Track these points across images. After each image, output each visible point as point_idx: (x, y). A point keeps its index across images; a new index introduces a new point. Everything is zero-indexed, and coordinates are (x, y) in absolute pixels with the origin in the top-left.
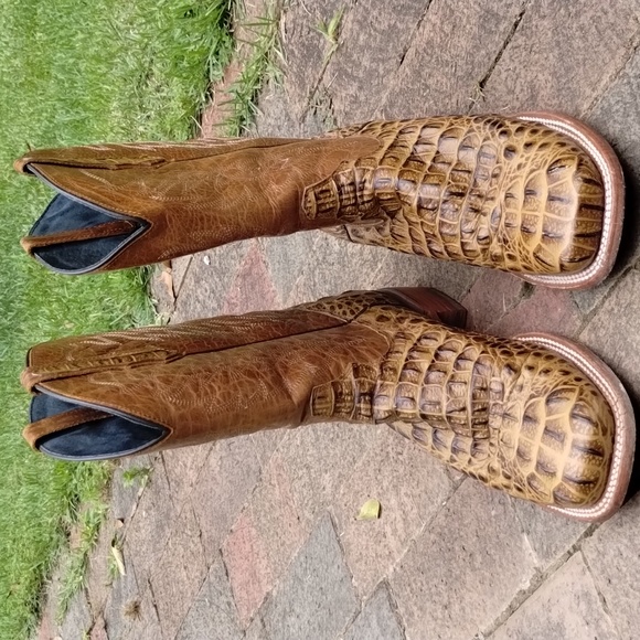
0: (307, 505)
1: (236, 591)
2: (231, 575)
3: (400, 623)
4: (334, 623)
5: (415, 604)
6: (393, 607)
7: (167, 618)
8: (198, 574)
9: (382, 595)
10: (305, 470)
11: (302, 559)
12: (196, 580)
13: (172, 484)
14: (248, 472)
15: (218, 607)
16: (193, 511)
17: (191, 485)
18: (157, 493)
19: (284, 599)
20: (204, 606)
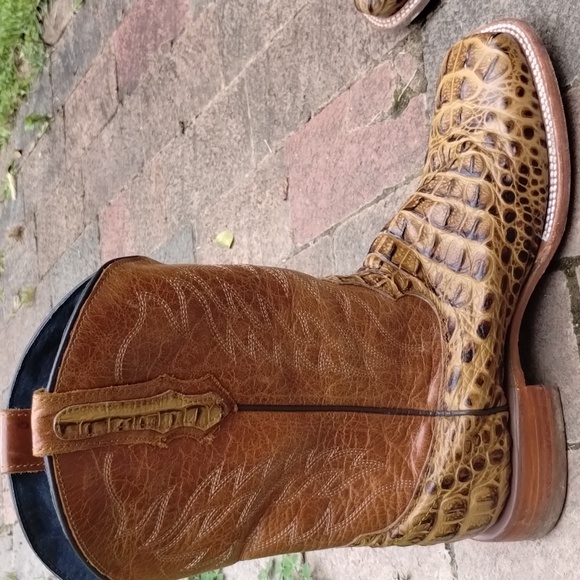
0: (175, 210)
2: (102, 240)
7: (44, 252)
8: (75, 227)
10: (179, 180)
11: (162, 254)
12: (73, 232)
13: (68, 140)
14: (133, 160)
15: (87, 262)
16: (81, 171)
17: (84, 149)
18: (54, 141)
20: (76, 256)
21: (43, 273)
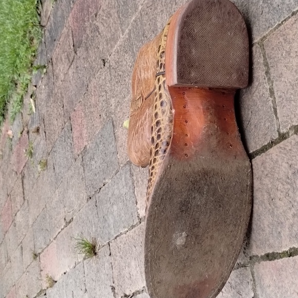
0: (104, 110)
1: (74, 139)
2: (73, 131)
3: (133, 184)
4: (108, 171)
5: (140, 177)
6: (132, 175)
7: (49, 139)
8: (61, 125)
9: (128, 167)
10: (105, 93)
11: (100, 136)
12: (60, 127)
13: (55, 77)
14: (83, 84)
15: (67, 143)
16: (61, 93)
17: (62, 81)
18: (49, 79)
19: (91, 152)
20: (62, 140)
21: (49, 151)
